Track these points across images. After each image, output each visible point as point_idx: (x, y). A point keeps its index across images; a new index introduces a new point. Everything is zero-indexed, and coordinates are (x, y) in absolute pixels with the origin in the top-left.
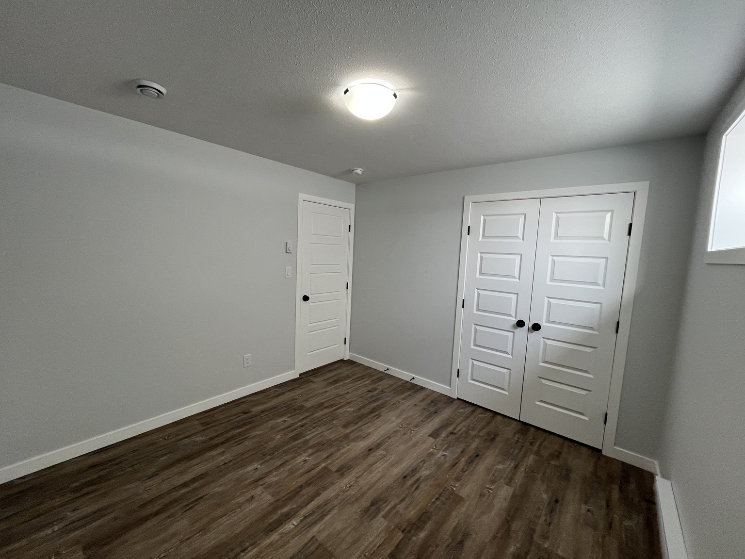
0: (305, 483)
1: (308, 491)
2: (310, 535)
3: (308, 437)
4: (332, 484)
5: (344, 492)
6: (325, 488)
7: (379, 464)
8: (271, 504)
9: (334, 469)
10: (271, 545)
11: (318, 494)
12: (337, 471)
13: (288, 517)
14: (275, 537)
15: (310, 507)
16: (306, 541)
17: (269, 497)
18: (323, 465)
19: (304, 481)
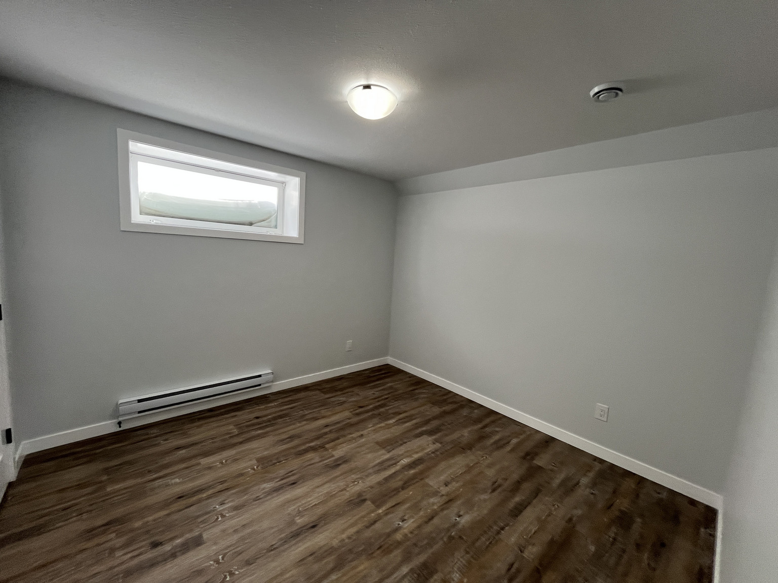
0: (399, 492)
1: (396, 483)
2: (391, 454)
3: (405, 570)
4: (372, 487)
5: (361, 478)
6: (379, 483)
7: (311, 504)
8: (427, 477)
9: (369, 502)
10: (417, 453)
11: (387, 479)
12: (365, 500)
13: (411, 466)
14: (416, 456)
15: (392, 471)
16: (393, 451)
17: (431, 483)
18: (380, 511)
19: (401, 493)
